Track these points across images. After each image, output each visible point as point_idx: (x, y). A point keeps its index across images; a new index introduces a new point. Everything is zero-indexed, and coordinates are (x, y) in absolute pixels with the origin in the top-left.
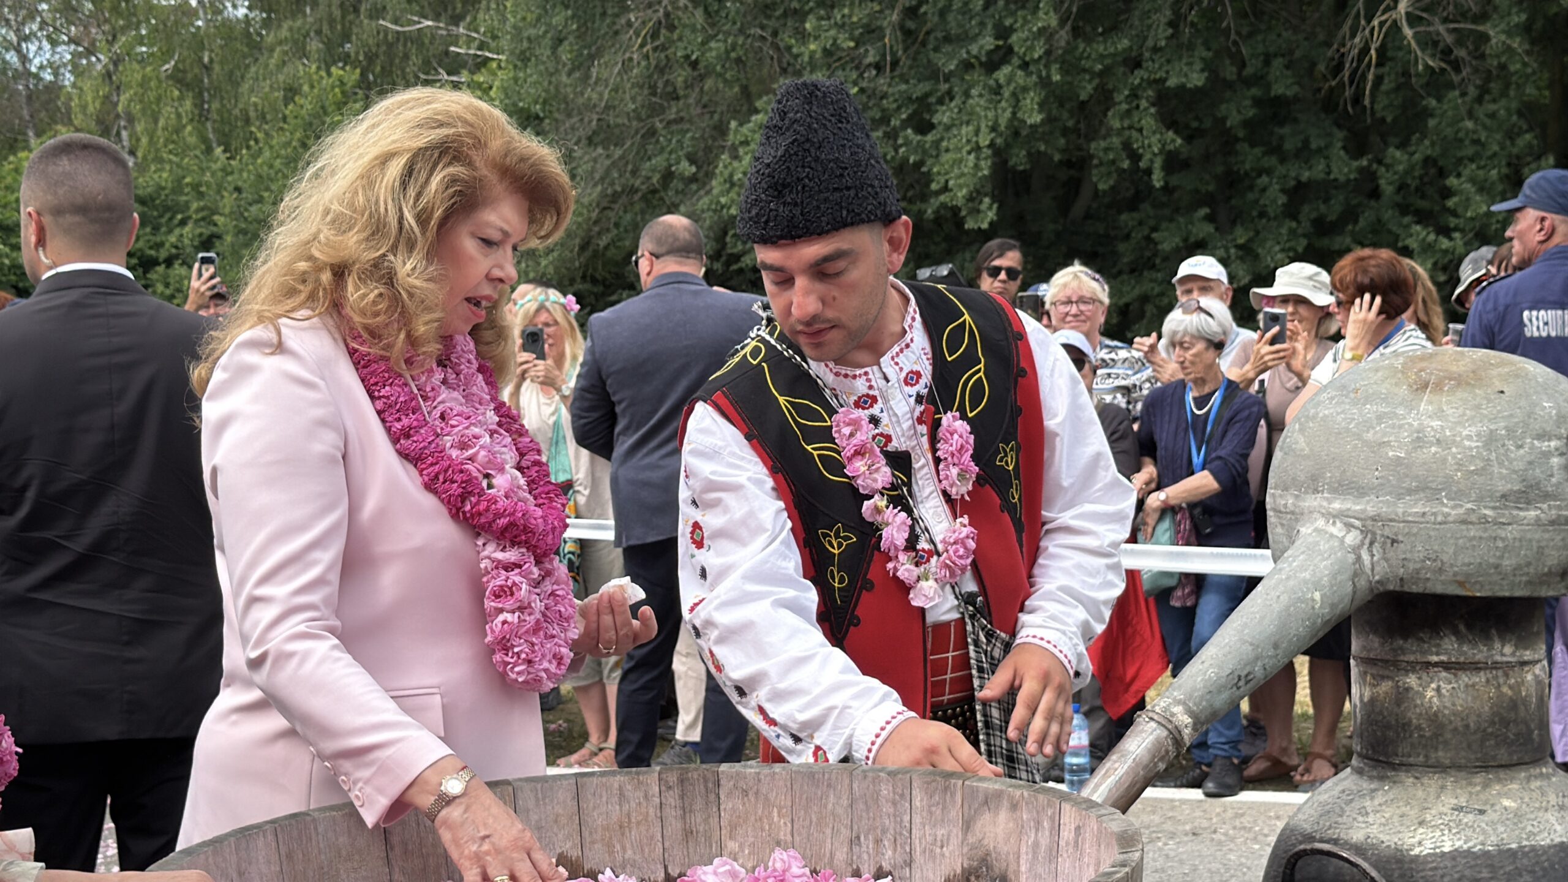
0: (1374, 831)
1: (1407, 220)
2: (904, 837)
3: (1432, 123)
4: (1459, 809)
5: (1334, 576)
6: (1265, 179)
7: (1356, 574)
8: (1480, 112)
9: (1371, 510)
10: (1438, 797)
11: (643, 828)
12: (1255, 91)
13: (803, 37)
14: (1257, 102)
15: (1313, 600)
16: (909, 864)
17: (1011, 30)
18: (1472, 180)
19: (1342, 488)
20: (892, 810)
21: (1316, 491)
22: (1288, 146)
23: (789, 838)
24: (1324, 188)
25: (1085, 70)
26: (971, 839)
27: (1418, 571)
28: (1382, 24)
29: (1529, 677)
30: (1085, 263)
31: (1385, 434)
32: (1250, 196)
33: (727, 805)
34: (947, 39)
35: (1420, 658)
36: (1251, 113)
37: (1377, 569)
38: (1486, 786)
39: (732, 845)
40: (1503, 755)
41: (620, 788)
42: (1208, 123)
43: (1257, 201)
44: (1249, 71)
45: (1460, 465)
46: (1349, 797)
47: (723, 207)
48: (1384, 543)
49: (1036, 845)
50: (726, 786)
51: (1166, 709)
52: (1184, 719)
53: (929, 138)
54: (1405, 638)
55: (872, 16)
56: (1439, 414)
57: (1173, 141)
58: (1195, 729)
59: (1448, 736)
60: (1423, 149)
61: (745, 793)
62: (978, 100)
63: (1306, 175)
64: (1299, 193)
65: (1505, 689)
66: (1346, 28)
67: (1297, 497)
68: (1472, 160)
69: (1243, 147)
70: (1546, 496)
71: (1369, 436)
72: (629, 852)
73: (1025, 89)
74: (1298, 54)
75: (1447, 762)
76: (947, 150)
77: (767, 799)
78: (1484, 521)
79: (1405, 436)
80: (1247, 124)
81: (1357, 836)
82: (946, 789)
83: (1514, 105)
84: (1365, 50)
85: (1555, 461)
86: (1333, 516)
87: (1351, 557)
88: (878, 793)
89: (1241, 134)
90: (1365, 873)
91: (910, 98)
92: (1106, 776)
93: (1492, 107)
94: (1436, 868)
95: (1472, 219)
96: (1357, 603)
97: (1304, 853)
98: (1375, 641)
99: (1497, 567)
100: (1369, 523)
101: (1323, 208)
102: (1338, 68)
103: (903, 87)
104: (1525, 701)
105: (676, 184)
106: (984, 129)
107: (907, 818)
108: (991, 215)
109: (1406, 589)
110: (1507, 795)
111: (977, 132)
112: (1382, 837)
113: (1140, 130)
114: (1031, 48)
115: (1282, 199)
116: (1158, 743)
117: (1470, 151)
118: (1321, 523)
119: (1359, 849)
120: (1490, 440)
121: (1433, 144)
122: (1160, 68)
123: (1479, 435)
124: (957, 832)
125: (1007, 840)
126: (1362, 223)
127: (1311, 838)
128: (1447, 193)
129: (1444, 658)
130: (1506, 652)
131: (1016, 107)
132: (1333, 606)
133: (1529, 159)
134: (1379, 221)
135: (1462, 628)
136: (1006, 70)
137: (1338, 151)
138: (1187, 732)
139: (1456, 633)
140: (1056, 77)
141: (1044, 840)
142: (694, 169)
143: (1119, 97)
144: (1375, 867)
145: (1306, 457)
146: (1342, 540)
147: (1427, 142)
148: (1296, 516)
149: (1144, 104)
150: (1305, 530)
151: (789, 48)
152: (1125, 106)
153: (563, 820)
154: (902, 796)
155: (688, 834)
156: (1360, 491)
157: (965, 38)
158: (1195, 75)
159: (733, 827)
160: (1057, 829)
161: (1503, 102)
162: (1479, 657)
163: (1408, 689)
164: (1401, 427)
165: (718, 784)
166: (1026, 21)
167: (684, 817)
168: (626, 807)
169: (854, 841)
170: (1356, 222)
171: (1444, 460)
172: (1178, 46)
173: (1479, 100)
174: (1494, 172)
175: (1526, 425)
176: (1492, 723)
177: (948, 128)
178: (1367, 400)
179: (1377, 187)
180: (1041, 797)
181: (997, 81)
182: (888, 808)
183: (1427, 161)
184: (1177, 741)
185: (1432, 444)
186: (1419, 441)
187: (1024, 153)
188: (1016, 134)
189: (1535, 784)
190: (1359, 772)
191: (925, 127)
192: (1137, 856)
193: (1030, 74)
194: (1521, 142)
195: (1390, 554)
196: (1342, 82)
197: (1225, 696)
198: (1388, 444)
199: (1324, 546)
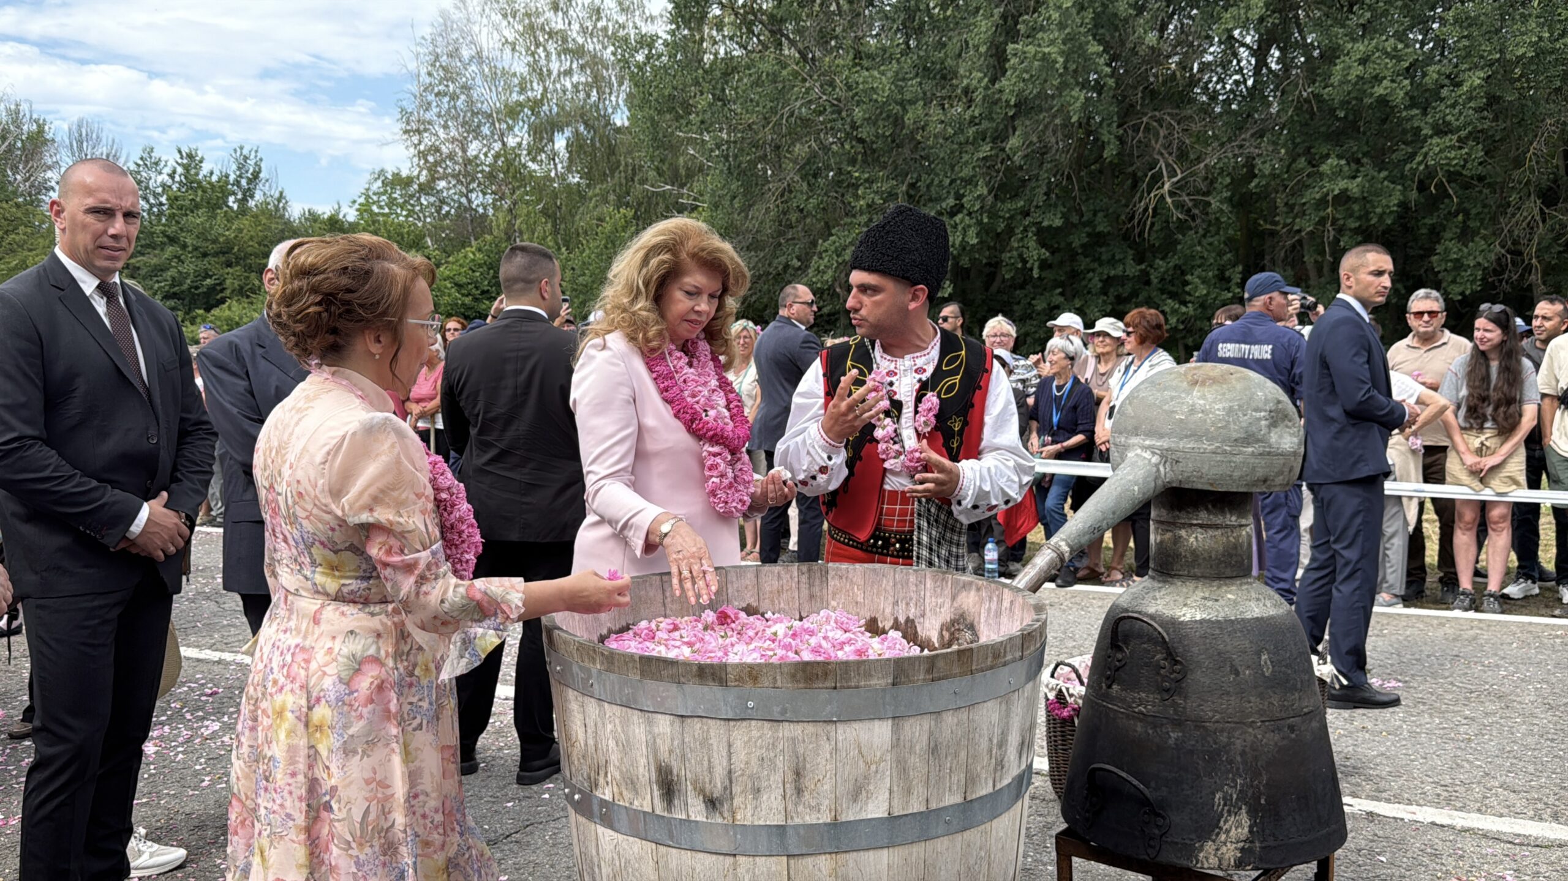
0: (1160, 607)
1: (1164, 297)
2: (920, 602)
3: (1179, 247)
4: (1205, 598)
5: (1145, 478)
6: (1091, 274)
7: (1156, 478)
8: (1205, 242)
9: (1166, 445)
10: (1194, 592)
11: (789, 593)
12: (1087, 229)
13: (857, 197)
14: (1089, 235)
15: (1134, 490)
16: (923, 616)
17: (963, 196)
18: (1199, 277)
19: (1150, 434)
20: (915, 589)
21: (1137, 435)
22: (1104, 257)
23: (862, 601)
24: (1122, 280)
25: (1000, 217)
27: (1189, 477)
28: (1155, 196)
29: (1244, 533)
30: (1005, 315)
31: (1174, 407)
32: (1084, 283)
33: (831, 583)
34: (931, 200)
35: (1187, 521)
36: (1086, 240)
37: (1168, 475)
38: (1219, 587)
39: (833, 603)
40: (1228, 572)
41: (778, 574)
42: (1063, 245)
44: (1085, 219)
45: (1213, 424)
46: (1147, 590)
48: (1172, 462)
49: (989, 609)
50: (831, 573)
51: (1057, 543)
52: (1065, 548)
54: (1180, 511)
55: (892, 187)
56: (1203, 397)
57: (1044, 254)
58: (1071, 553)
59: (1200, 561)
60: (1174, 261)
61: (841, 577)
63: (1113, 273)
64: (1108, 282)
65: (1231, 539)
66: (1137, 198)
67: (1127, 437)
68: (1199, 267)
69: (1081, 258)
70: (1258, 441)
71: (1166, 407)
72: (782, 605)
73: (969, 226)
74: (1111, 211)
75: (1199, 574)
77: (852, 581)
78: (1225, 452)
79: (1185, 408)
80: (1083, 246)
81: (1151, 610)
82: (943, 579)
83: (1223, 239)
84: (1146, 209)
85: (1263, 423)
86: (1145, 448)
87: (1155, 469)
88: (908, 580)
89: (1080, 251)
90: (1155, 629)
92: (1025, 576)
93: (1210, 240)
94: (1192, 628)
96: (1157, 492)
97: (1124, 618)
98: (1164, 512)
99: (1230, 476)
100: (1164, 452)
101: (1121, 290)
102: (1132, 218)
104: (1241, 545)
105: (790, 271)
107: (922, 593)
108: (950, 290)
109: (1182, 486)
110: (1230, 592)
112: (1164, 611)
113: (1028, 248)
114: (973, 205)
115: (1100, 285)
116: (1052, 560)
117: (1199, 262)
118: (1139, 451)
119: (1152, 617)
120: (1230, 411)
121: (1179, 258)
122: (1039, 216)
123: (1224, 408)
124: (948, 601)
125: (974, 606)
126: (1141, 298)
127: (1127, 611)
128: (1187, 283)
129: (1200, 522)
130: (1232, 519)
131: (964, 235)
132: (1144, 494)
134: (1150, 297)
135: (1210, 506)
136: (960, 216)
137: (1130, 261)
138: (1067, 555)
139: (1207, 509)
140: (986, 220)
141: (994, 606)
143: (1017, 231)
144: (1160, 626)
145: (1132, 417)
146: (1150, 460)
147: (1176, 257)
148: (1126, 447)
149: (1030, 234)
150: (1130, 455)
151: (850, 203)
152: (1020, 236)
153: (750, 588)
154: (921, 582)
155: (812, 596)
156: (1161, 436)
157: (939, 199)
158: (1057, 220)
159: (834, 594)
160: (1000, 601)
161: (1217, 237)
162: (1218, 522)
163: (1180, 537)
164: (1183, 403)
165: (827, 572)
166: (971, 191)
167: (810, 588)
168: (781, 582)
169: (896, 603)
170: (1137, 296)
171: (1205, 420)
172: (1048, 206)
173: (1204, 236)
174: (1210, 274)
175: (1249, 404)
176: (1224, 555)
178: (1165, 389)
179: (1150, 279)
180: (993, 585)
183: (1176, 267)
184: (1062, 559)
185: (1199, 413)
186: (1193, 410)
188: (964, 249)
189: (1246, 587)
190: (1153, 578)
192: (1044, 616)
193: (972, 218)
194: (1225, 258)
195: (1175, 468)
196: (1133, 226)
197: (1087, 537)
198: (1176, 412)
199: (1140, 463)
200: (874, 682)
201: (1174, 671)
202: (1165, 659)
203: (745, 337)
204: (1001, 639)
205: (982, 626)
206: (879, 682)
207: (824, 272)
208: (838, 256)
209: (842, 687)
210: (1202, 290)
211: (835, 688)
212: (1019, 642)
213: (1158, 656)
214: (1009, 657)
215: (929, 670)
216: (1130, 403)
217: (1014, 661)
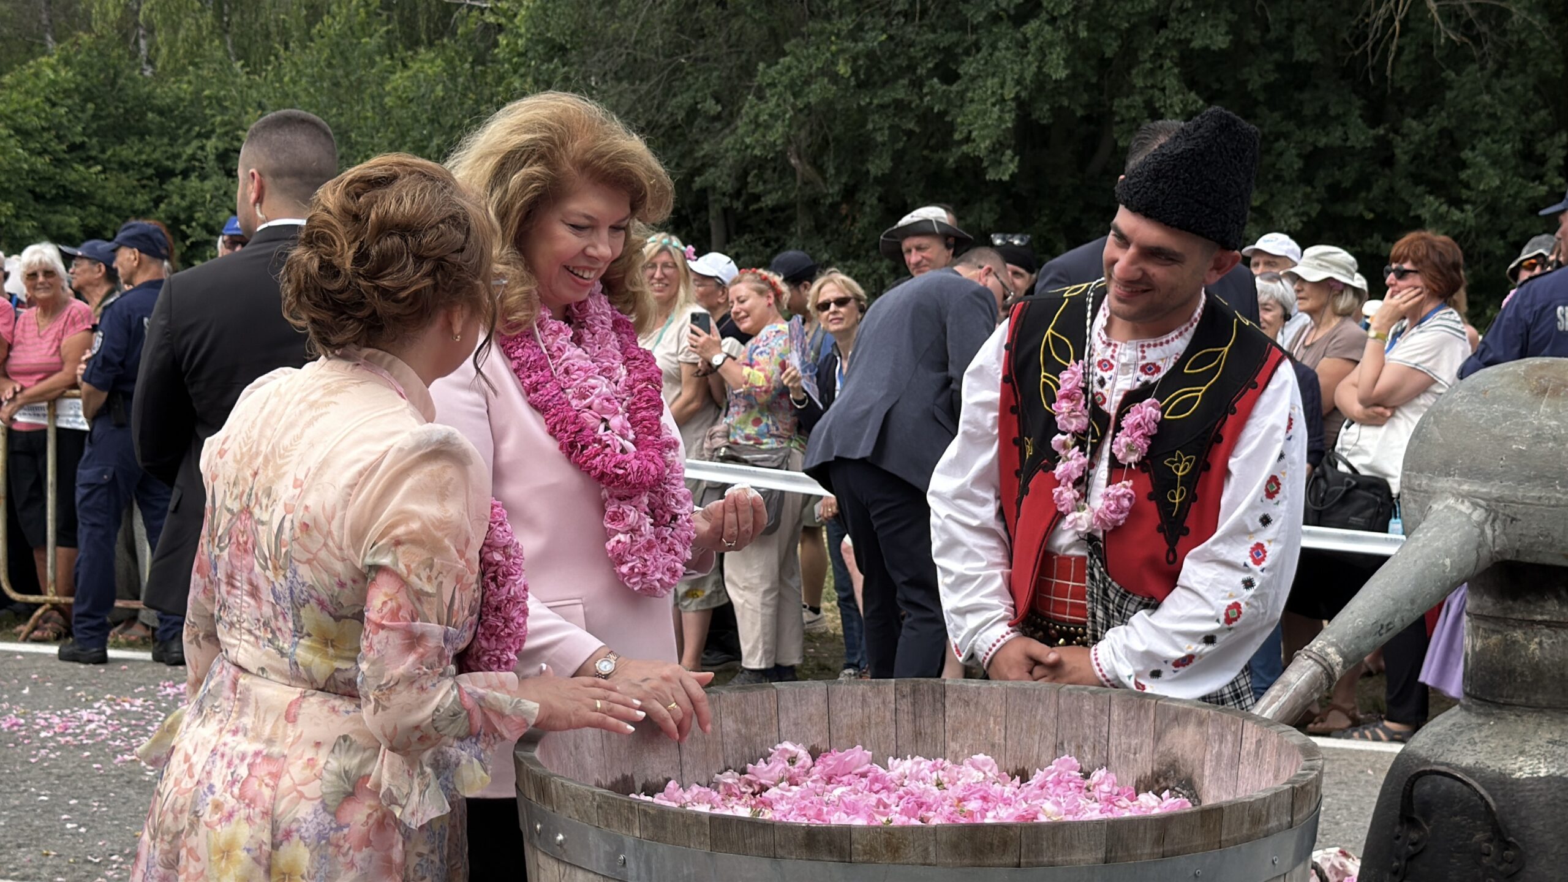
0: (1482, 757)
1: (1420, 189)
2: (1101, 744)
3: (1449, 95)
4: (1553, 742)
5: (1462, 546)
6: (1282, 143)
7: (1480, 546)
8: (1497, 86)
9: (1495, 493)
10: (1536, 732)
11: (880, 729)
12: (1277, 56)
14: (1279, 67)
15: (1444, 565)
18: (1486, 154)
19: (1471, 473)
20: (1092, 723)
21: (1448, 474)
22: (1308, 111)
23: (1002, 741)
24: (1340, 155)
25: (1112, 28)
26: (1161, 748)
27: (1532, 545)
31: (1509, 430)
32: (1267, 160)
33: (951, 712)
35: (1527, 617)
36: (1272, 77)
37: (1498, 541)
41: (863, 695)
42: (1229, 86)
43: (1273, 165)
44: (1272, 35)
46: (1459, 730)
47: (747, 147)
48: (1504, 522)
51: (1322, 649)
52: (1336, 658)
53: (955, 88)
54: (1515, 599)
56: (1556, 415)
57: (1195, 102)
58: (1344, 667)
59: (1547, 682)
60: (1440, 120)
61: (967, 703)
62: (1004, 54)
63: (1323, 141)
64: (1314, 158)
67: (1430, 479)
68: (1487, 134)
69: (1263, 111)
71: (1496, 431)
73: (1051, 44)
74: (1321, 21)
75: (1544, 703)
76: (972, 101)
77: (985, 709)
79: (1527, 433)
80: (1267, 87)
81: (1468, 761)
82: (1141, 707)
83: (1531, 81)
84: (1390, 20)
86: (1462, 496)
87: (1477, 531)
88: (1081, 708)
89: (1261, 97)
90: (1476, 791)
91: (937, 48)
93: (1510, 82)
94: (1532, 790)
95: (1484, 191)
96: (1480, 568)
97: (1424, 774)
98: (1488, 602)
100: (1493, 503)
101: (1338, 175)
102: (1362, 37)
103: (931, 36)
105: (699, 122)
106: (1009, 82)
107: (1105, 729)
108: (1013, 167)
109: (1521, 559)
111: (1002, 85)
112: (1488, 763)
113: (1163, 90)
115: (1298, 164)
116: (1314, 678)
117: (1486, 125)
118: (1451, 501)
119: (1467, 771)
121: (1449, 117)
122: (1185, 29)
124: (1149, 742)
125: (1194, 749)
126: (1376, 191)
127: (1426, 762)
128: (1463, 165)
129: (1546, 617)
131: (1042, 61)
132: (1460, 570)
133: (1543, 134)
135: (1563, 593)
136: (1033, 25)
137: (1355, 118)
138: (1338, 669)
139: (1558, 597)
140: (1083, 34)
141: (1227, 749)
142: (719, 108)
143: (1144, 56)
144: (1484, 786)
145: (1441, 445)
146: (1469, 516)
147: (1444, 114)
148: (1430, 495)
149: (1168, 63)
150: (1437, 507)
152: (1149, 65)
153: (816, 719)
154: (1102, 711)
155: (918, 735)
156: (1487, 477)
158: (1220, 38)
159: (955, 731)
160: (1239, 742)
161: (1520, 78)
163: (1514, 642)
164: (1524, 424)
165: (944, 695)
167: (914, 721)
168: (867, 710)
169: (1059, 746)
170: (1369, 189)
171: (1559, 455)
172: (1203, 8)
173: (1497, 74)
174: (1508, 146)
177: (973, 79)
178: (1495, 400)
179: (1393, 155)
180: (1225, 716)
181: (1024, 35)
182: (1088, 721)
183: (1443, 133)
184: (1330, 676)
185: (1549, 440)
186: (1539, 437)
187: (1047, 107)
188: (1041, 88)
190: (1467, 708)
191: (950, 77)
192: (1320, 762)
193: (1058, 29)
194: (1535, 118)
195: (1509, 530)
196: (1365, 52)
197: (1370, 640)
198: (1512, 438)
199: (1454, 521)
200: (1077, 856)
201: (1504, 860)
202: (1490, 840)
203: (665, 265)
204: (1262, 795)
205: (1206, 782)
206: (1086, 856)
207: (768, 127)
208: (795, 95)
209: (1030, 865)
210: (1493, 180)
211: (1019, 865)
212: (1287, 800)
213: (1479, 836)
214: (1273, 823)
215: (1160, 840)
216: (1436, 423)
217: (1279, 829)
